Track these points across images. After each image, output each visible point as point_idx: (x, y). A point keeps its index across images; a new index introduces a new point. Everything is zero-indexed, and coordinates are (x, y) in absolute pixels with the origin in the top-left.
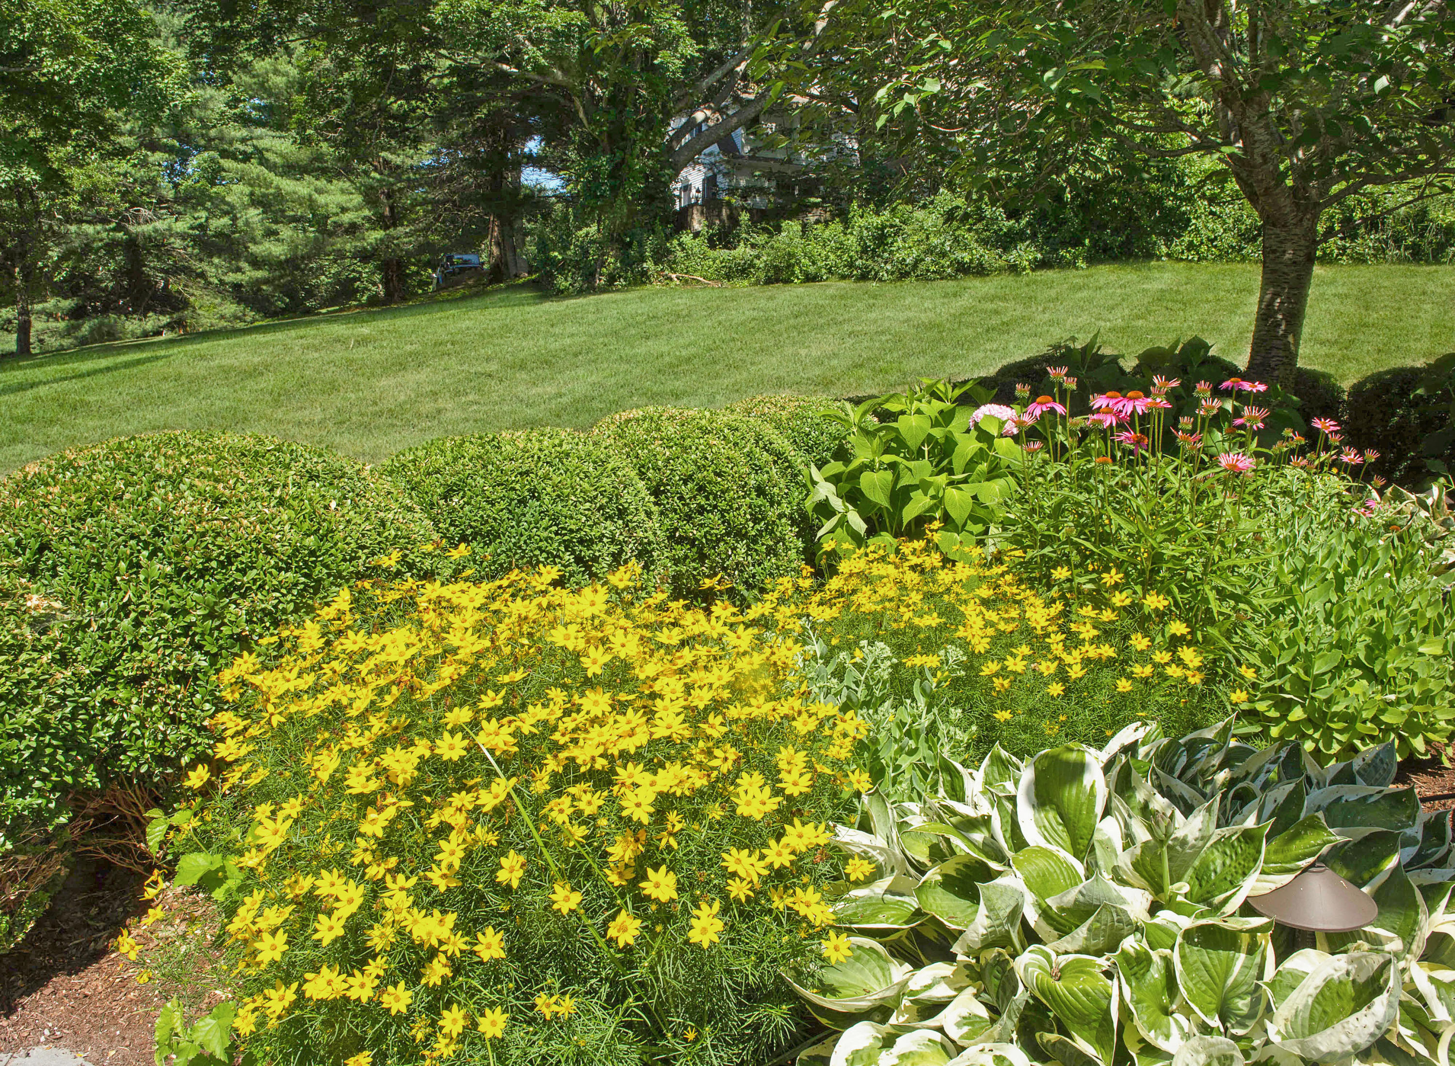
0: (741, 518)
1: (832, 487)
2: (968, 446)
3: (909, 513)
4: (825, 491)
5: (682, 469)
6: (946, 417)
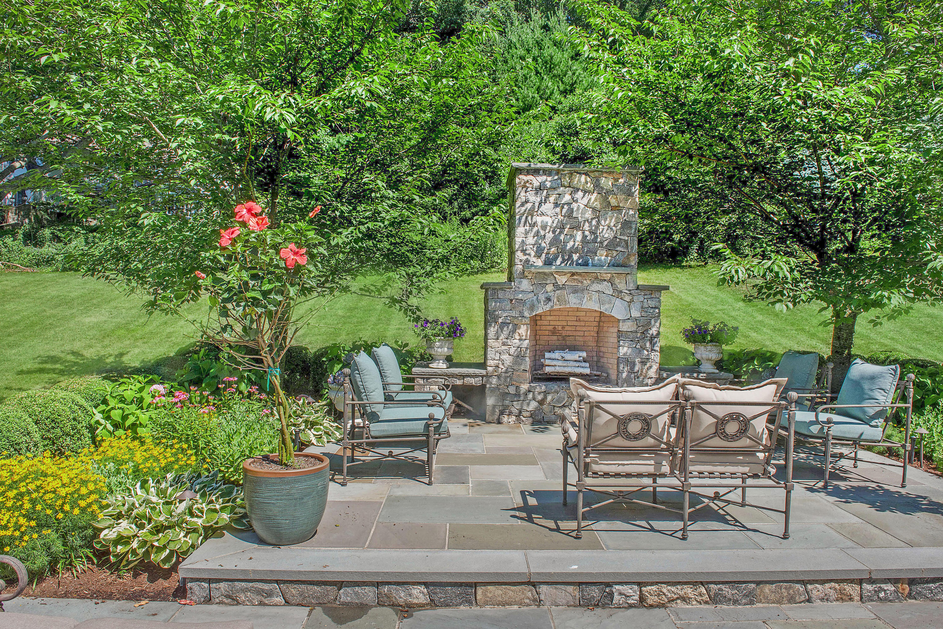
0: (68, 429)
1: (101, 415)
2: (148, 399)
3: (128, 423)
4: (99, 417)
5: (45, 414)
6: (141, 390)
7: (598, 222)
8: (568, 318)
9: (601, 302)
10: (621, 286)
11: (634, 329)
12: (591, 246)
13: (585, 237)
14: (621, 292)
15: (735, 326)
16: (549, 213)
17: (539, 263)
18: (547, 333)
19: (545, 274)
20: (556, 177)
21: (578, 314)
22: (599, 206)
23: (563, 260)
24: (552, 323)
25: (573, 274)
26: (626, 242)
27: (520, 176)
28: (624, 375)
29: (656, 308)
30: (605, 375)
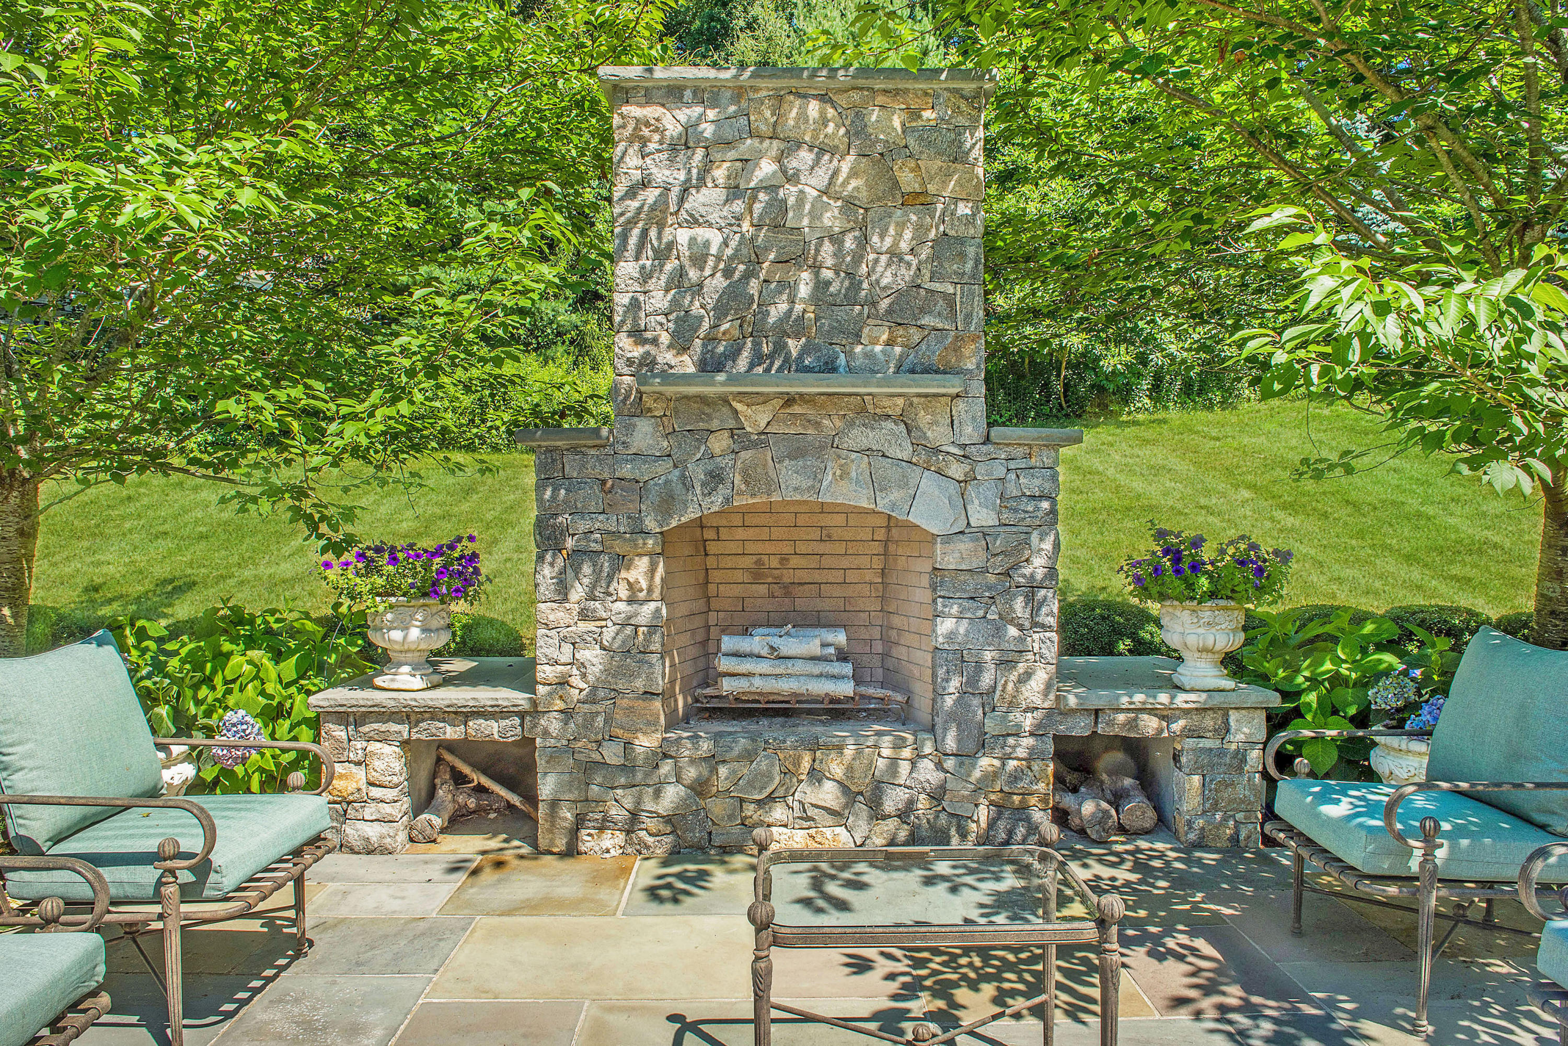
7: (863, 241)
8: (796, 534)
9: (877, 485)
10: (938, 434)
11: (976, 563)
12: (841, 313)
13: (821, 286)
14: (937, 451)
15: (1284, 547)
16: (714, 217)
17: (687, 365)
18: (739, 576)
19: (702, 399)
20: (732, 109)
21: (827, 520)
22: (864, 194)
23: (758, 358)
24: (751, 548)
25: (790, 400)
26: (950, 300)
27: (625, 109)
28: (949, 701)
29: (1041, 497)
30: (899, 697)
